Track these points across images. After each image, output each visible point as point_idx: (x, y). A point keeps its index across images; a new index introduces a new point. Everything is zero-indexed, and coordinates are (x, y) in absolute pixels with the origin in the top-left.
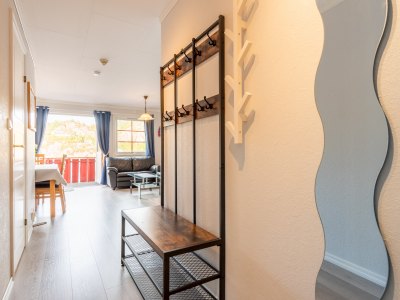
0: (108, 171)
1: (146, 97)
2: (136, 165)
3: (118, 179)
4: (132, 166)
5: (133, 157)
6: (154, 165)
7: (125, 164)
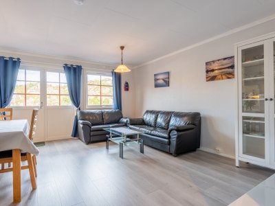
0: (81, 126)
1: (122, 48)
2: (106, 118)
3: (92, 133)
4: (103, 119)
5: (103, 111)
6: (122, 117)
7: (96, 117)
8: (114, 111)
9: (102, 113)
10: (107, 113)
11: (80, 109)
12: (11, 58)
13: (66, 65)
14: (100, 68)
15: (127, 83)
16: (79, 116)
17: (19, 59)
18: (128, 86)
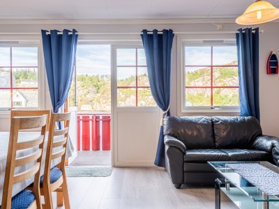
0: (167, 147)
3: (187, 166)
4: (214, 136)
5: (215, 118)
6: (260, 135)
7: (198, 130)
8: (240, 118)
9: (213, 123)
10: (225, 123)
11: (168, 114)
12: (66, 31)
13: (145, 31)
14: (209, 30)
15: (273, 57)
16: (165, 127)
17: (74, 31)
18: (276, 64)
